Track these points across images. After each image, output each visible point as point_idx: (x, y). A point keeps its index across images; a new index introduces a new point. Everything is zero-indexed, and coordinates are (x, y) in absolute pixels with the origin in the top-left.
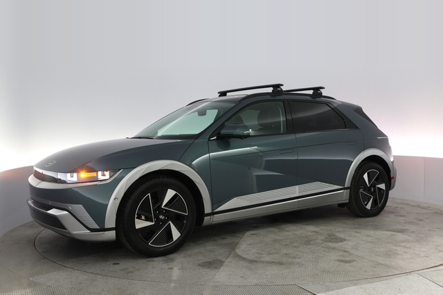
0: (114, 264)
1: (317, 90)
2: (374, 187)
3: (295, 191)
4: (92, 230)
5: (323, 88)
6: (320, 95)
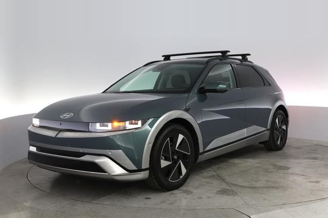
0: (146, 198)
1: (244, 56)
2: (281, 128)
3: (244, 133)
4: (131, 171)
5: (249, 55)
6: (246, 60)
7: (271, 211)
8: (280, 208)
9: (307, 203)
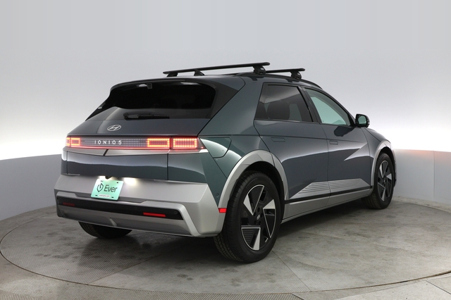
7: (343, 296)
8: (357, 293)
9: (394, 285)
